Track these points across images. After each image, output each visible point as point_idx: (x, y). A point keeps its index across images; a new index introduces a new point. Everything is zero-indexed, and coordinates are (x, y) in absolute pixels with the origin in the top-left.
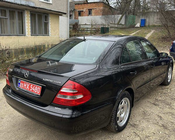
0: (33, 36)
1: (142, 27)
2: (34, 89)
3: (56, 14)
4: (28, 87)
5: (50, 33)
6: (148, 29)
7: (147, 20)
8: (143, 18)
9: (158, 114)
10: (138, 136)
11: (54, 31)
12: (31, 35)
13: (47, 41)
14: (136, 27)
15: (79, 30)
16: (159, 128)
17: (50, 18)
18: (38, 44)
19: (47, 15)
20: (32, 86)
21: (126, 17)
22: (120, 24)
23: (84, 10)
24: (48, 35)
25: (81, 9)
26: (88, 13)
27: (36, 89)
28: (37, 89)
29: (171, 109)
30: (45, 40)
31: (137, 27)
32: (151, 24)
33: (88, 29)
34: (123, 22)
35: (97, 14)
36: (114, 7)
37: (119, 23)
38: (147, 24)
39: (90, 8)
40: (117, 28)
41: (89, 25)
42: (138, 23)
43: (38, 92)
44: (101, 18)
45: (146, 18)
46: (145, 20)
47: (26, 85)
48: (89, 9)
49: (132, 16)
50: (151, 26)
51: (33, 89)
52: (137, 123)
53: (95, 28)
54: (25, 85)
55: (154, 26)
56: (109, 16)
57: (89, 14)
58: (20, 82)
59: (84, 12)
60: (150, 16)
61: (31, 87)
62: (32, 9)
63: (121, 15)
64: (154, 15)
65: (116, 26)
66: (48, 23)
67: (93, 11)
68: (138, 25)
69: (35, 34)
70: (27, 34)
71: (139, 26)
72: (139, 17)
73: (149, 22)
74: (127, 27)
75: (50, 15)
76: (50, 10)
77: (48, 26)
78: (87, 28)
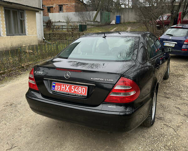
0: (9, 36)
1: (117, 25)
2: (77, 91)
3: (33, 11)
4: (67, 89)
5: (27, 32)
6: (124, 26)
7: (122, 17)
8: (118, 15)
9: (175, 106)
10: (170, 127)
11: (31, 30)
12: (7, 35)
13: (24, 41)
14: (111, 24)
15: (54, 28)
16: (184, 118)
17: (26, 15)
18: (15, 45)
19: (23, 12)
20: (74, 87)
21: (101, 14)
22: (96, 22)
23: (54, 6)
24: (25, 34)
25: (50, 5)
26: (58, 9)
27: (79, 90)
28: (82, 90)
29: (183, 100)
30: (22, 40)
31: (113, 24)
32: (126, 21)
33: (64, 27)
34: (98, 19)
35: (68, 10)
36: (86, 3)
37: (95, 20)
38: (122, 21)
39: (61, 4)
40: (93, 25)
41: (63, 22)
42: (113, 20)
43: (83, 92)
44: (74, 15)
45: (120, 15)
46: (120, 17)
47: (64, 87)
48: (59, 5)
49: (107, 12)
50: (126, 23)
51: (75, 90)
52: (161, 116)
53: (71, 26)
54: (62, 87)
55: (129, 23)
56: (83, 12)
57: (60, 10)
58: (54, 85)
59: (54, 8)
60: (125, 12)
61: (72, 88)
62: (6, 4)
63: (96, 12)
64: (129, 12)
65: (93, 23)
66: (24, 20)
67: (64, 7)
68: (113, 22)
69: (10, 33)
70: (3, 34)
71: (115, 23)
72: (114, 13)
73: (124, 19)
74: (103, 24)
75: (26, 12)
76: (26, 6)
77: (24, 24)
78: (62, 26)
